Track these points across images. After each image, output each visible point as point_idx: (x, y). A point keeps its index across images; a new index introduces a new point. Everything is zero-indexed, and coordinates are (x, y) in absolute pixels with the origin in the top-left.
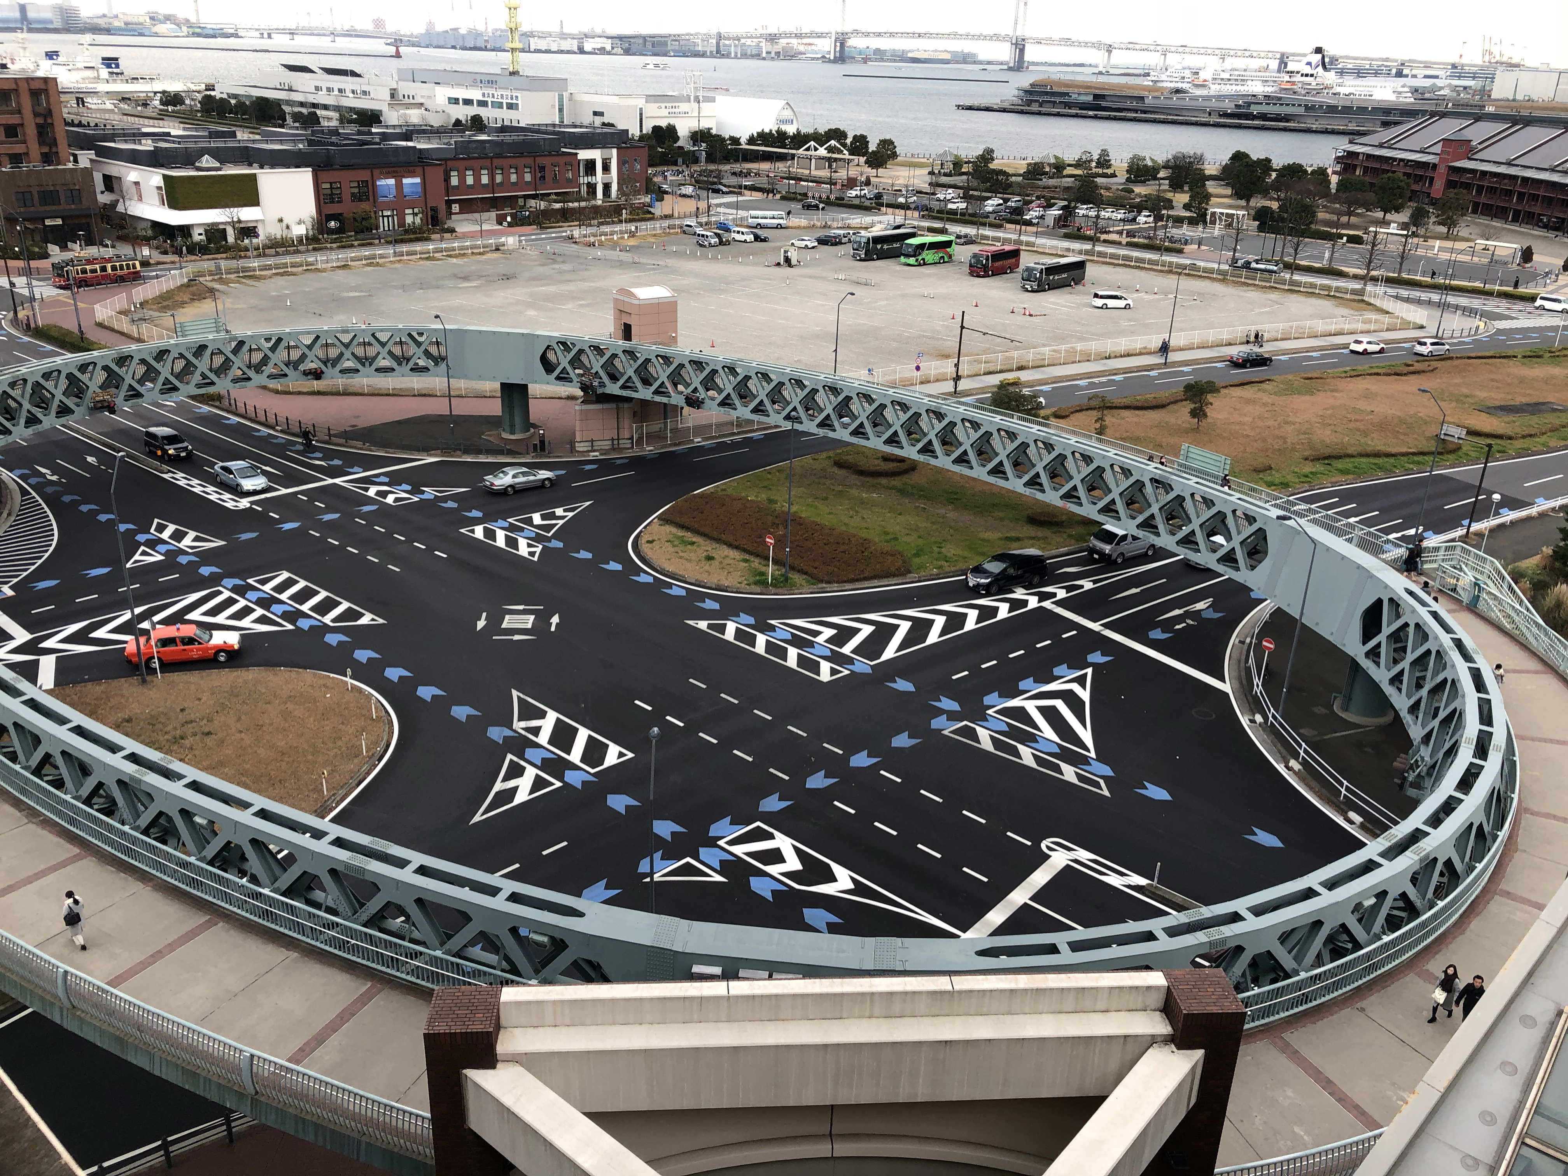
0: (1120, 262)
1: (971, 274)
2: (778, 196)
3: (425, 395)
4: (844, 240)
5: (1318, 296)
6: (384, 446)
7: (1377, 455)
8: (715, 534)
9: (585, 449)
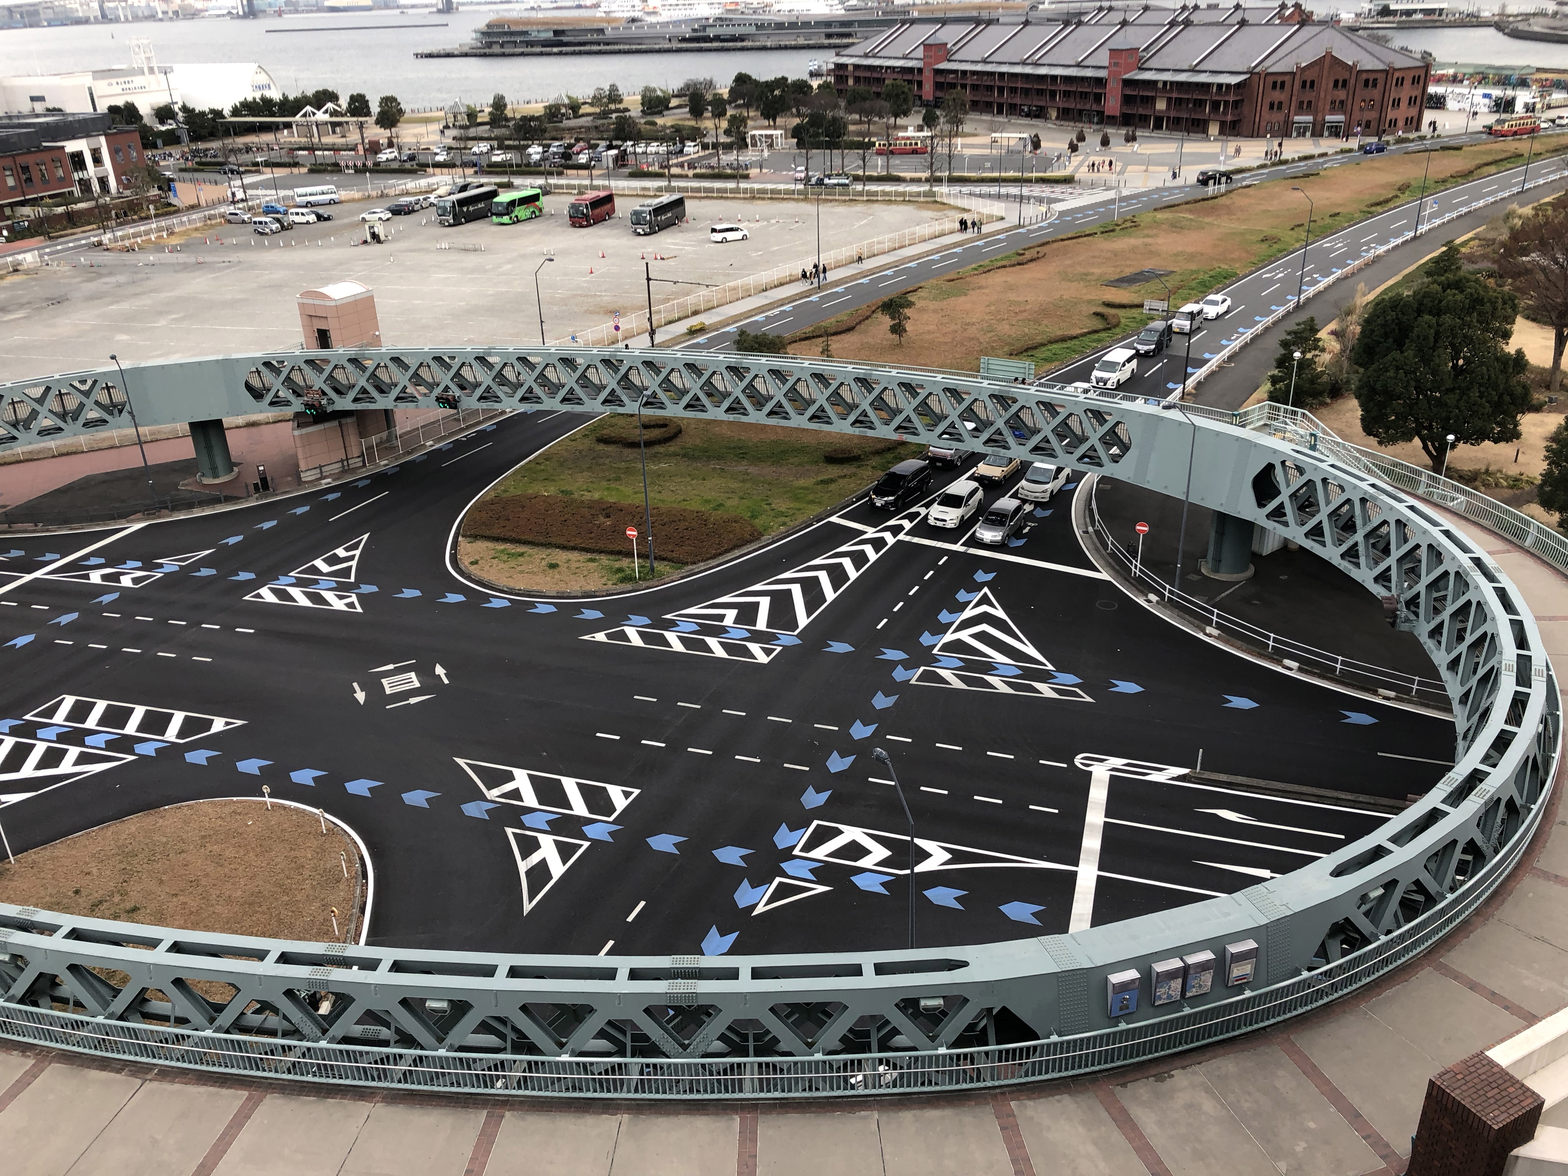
0: (702, 195)
1: (574, 225)
2: (304, 170)
3: (68, 454)
4: (417, 207)
5: (896, 202)
6: (65, 521)
7: (1063, 339)
8: (542, 539)
9: (313, 478)
